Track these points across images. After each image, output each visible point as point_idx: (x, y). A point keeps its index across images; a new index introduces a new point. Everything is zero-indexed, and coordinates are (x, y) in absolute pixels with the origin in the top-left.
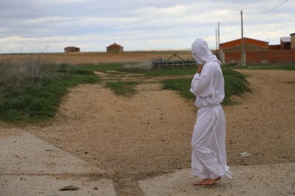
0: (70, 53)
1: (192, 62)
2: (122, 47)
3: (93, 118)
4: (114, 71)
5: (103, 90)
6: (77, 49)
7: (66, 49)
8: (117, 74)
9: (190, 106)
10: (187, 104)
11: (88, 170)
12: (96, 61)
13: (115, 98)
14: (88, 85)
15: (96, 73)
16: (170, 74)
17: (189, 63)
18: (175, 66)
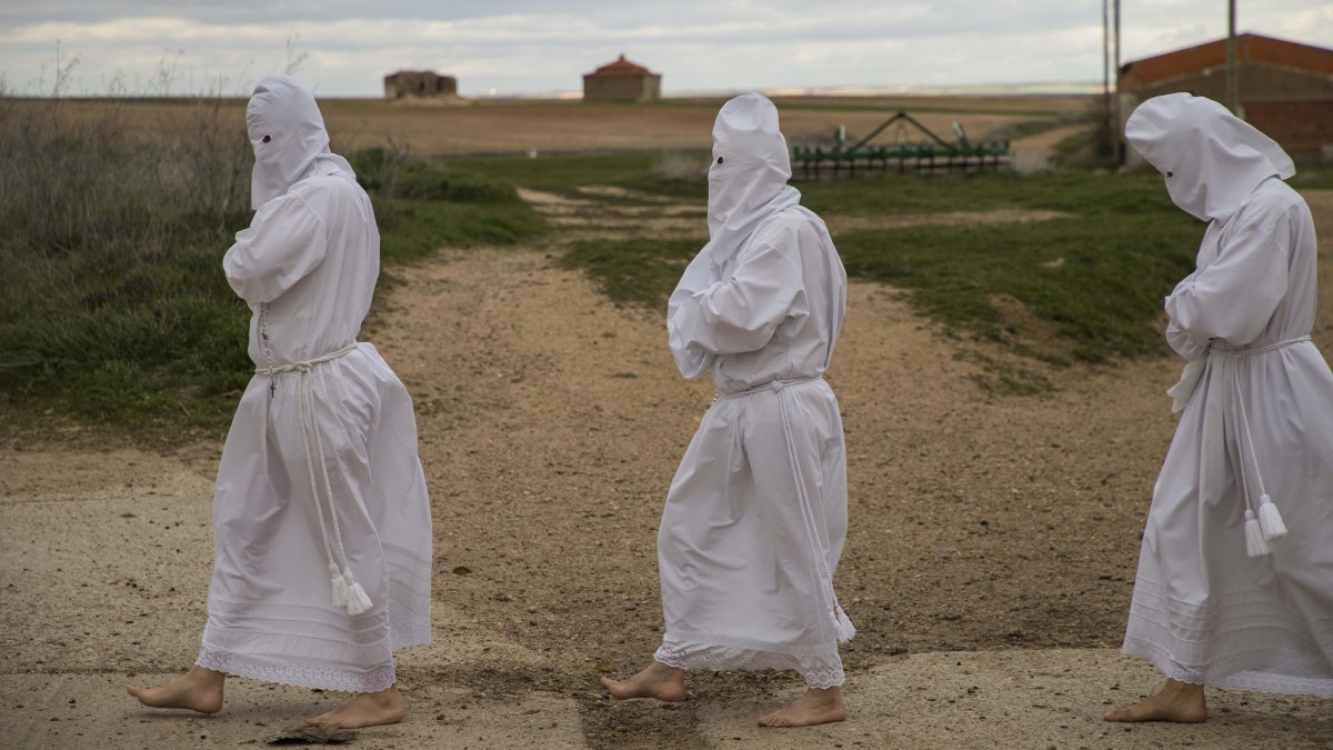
0: (411, 100)
1: (980, 152)
2: (657, 78)
3: (502, 405)
4: (612, 191)
5: (554, 277)
6: (444, 84)
7: (390, 80)
8: (625, 201)
9: (958, 357)
10: (945, 350)
11: (466, 651)
12: (533, 141)
13: (609, 314)
14: (487, 252)
15: (526, 195)
16: (876, 207)
17: (969, 154)
18: (902, 170)
